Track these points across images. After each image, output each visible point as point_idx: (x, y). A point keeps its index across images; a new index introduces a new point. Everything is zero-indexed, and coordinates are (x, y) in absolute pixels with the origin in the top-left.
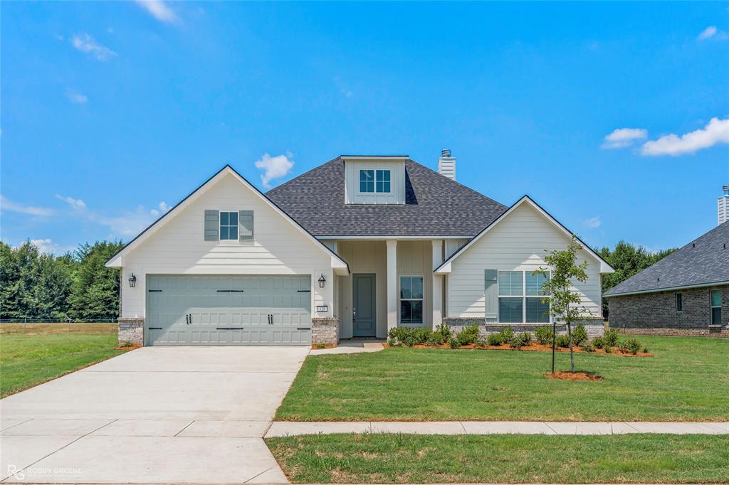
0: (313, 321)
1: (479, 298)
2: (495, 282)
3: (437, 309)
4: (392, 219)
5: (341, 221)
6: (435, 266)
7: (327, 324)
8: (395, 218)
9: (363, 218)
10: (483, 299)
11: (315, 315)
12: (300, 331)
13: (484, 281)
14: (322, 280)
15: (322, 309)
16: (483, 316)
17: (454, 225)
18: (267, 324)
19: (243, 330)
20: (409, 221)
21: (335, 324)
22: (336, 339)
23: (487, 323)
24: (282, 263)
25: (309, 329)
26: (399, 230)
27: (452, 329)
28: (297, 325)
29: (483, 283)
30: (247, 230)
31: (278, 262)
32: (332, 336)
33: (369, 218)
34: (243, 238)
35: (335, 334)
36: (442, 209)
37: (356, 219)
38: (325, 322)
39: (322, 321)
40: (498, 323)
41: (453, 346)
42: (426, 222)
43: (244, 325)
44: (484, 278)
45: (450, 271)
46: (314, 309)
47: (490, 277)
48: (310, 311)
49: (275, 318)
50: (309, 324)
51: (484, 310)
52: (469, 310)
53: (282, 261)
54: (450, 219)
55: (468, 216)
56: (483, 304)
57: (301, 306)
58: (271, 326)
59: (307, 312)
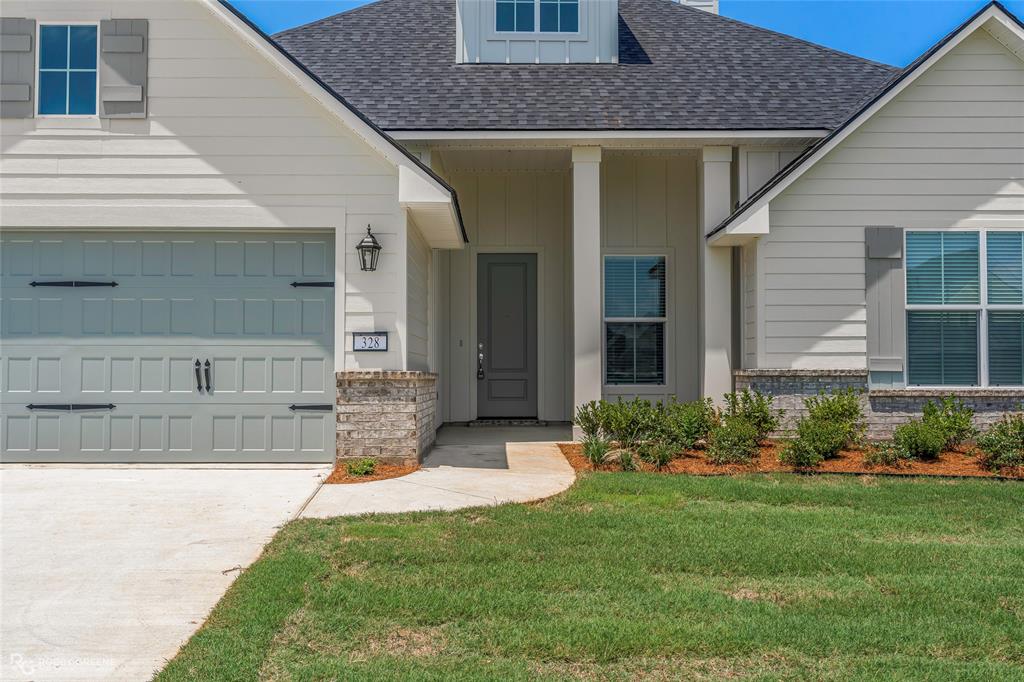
0: (340, 384)
1: (851, 313)
2: (898, 262)
3: (717, 347)
4: (587, 92)
5: (442, 98)
6: (709, 222)
7: (385, 392)
8: (595, 92)
9: (505, 91)
10: (862, 315)
11: (345, 361)
12: (299, 414)
13: (863, 261)
14: (371, 250)
15: (369, 343)
16: (860, 364)
17: (762, 106)
18: (190, 390)
19: (114, 412)
20: (634, 96)
21: (412, 393)
22: (413, 443)
23: (873, 387)
24: (237, 191)
25: (329, 408)
26: (610, 118)
27: (775, 404)
28: (291, 394)
29: (860, 266)
30: (123, 83)
31: (225, 186)
32: (400, 434)
33: (522, 92)
34: (113, 107)
35: (410, 425)
36: (719, 72)
37: (486, 94)
38: (380, 386)
39: (370, 382)
40: (905, 387)
41: (800, 464)
42: (682, 100)
43: (116, 394)
44: (862, 253)
45: (766, 230)
46: (342, 343)
47: (881, 249)
48: (330, 347)
49: (219, 371)
50: (327, 393)
51: (862, 346)
52: (822, 346)
53: (239, 184)
54: (749, 91)
55: (794, 85)
56: (862, 330)
57: (303, 334)
58: (206, 397)
59: (318, 353)
